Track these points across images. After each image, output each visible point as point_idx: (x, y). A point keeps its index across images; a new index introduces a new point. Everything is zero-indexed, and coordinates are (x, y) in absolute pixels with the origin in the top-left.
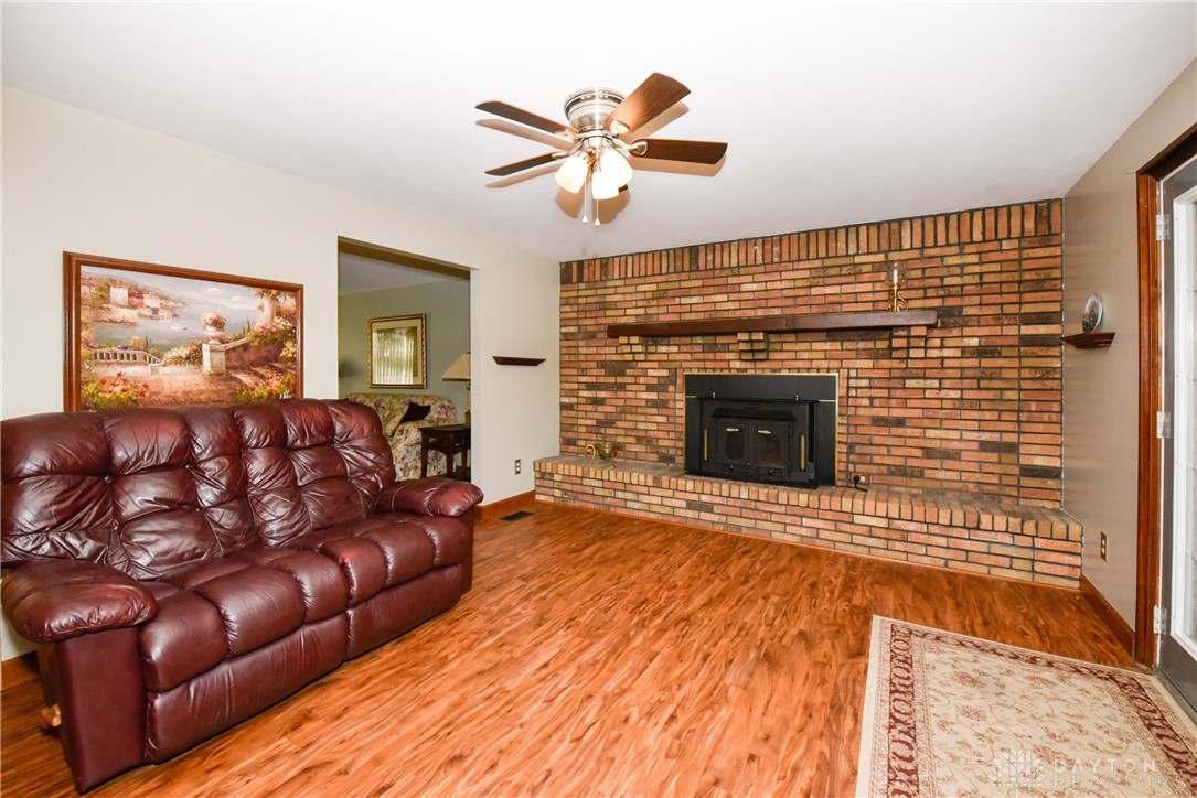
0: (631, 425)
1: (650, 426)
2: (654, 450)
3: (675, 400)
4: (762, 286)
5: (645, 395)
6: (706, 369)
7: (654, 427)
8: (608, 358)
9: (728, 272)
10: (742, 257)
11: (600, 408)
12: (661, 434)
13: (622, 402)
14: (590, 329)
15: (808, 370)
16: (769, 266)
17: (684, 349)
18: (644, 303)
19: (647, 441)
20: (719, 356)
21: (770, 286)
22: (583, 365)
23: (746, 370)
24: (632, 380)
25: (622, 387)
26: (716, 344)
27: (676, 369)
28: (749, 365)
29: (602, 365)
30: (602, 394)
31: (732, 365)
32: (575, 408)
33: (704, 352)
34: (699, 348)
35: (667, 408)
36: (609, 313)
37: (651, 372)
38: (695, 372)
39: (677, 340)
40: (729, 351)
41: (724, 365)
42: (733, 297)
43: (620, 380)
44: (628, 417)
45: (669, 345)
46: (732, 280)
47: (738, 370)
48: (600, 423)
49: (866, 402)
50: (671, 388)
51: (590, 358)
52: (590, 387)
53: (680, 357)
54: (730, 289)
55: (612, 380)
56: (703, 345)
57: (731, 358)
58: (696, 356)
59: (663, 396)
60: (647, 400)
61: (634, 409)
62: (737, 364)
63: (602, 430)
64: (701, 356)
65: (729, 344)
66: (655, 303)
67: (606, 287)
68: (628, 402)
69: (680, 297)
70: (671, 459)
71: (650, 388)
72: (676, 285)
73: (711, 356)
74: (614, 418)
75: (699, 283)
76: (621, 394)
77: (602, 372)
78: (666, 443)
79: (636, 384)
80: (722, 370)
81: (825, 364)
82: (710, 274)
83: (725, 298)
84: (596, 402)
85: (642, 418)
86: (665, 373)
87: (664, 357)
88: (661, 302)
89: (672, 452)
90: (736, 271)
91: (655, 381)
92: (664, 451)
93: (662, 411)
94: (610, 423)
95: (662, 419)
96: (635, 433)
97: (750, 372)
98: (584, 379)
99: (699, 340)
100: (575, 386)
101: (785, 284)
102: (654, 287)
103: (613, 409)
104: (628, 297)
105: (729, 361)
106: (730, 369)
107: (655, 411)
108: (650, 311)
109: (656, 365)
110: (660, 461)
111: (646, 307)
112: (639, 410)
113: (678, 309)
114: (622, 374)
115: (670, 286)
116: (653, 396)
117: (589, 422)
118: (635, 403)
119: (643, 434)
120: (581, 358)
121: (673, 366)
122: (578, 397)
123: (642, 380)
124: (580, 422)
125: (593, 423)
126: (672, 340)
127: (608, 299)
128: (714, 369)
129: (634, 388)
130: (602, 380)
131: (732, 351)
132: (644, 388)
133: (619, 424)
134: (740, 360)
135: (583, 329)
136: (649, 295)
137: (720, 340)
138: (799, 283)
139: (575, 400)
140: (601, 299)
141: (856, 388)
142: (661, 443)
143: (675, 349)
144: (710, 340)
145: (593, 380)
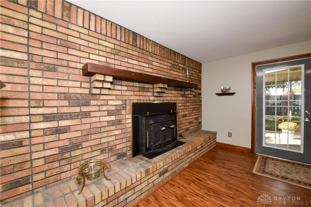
0: (96, 142)
1: (110, 139)
2: (114, 153)
3: (126, 119)
4: (159, 65)
5: (107, 119)
6: (140, 100)
7: (114, 138)
8: (72, 90)
9: (148, 53)
10: (153, 50)
11: (63, 136)
12: (118, 142)
13: (88, 126)
14: (47, 60)
15: (171, 100)
16: (162, 58)
17: (130, 89)
18: (105, 54)
19: (109, 149)
20: (146, 94)
21: (162, 66)
22: (39, 96)
24: (97, 108)
25: (87, 115)
26: (144, 88)
27: (126, 100)
28: (156, 99)
29: (67, 97)
30: (64, 123)
31: (150, 99)
32: (27, 142)
33: (139, 91)
34: (137, 89)
35: (121, 124)
36: (71, 51)
37: (110, 102)
38: (136, 101)
39: (126, 83)
40: (149, 92)
41: (148, 98)
42: (151, 66)
43: (85, 109)
44: (94, 137)
45: (121, 85)
46: (150, 58)
47: (152, 101)
48: (63, 150)
49: (181, 111)
50: (123, 112)
51: (50, 89)
52: (47, 118)
53: (128, 93)
54: (149, 62)
55: (77, 109)
56: (139, 87)
57: (150, 95)
58: (136, 93)
59: (118, 117)
60: (108, 122)
61: (98, 130)
62: (152, 98)
63: (67, 155)
64: (138, 93)
65: (149, 88)
66: (112, 56)
67: (68, 28)
68: (93, 126)
69: (128, 58)
70: (124, 155)
71: (110, 113)
72: (126, 50)
73: (142, 93)
74: (80, 141)
75: (137, 54)
76: (86, 120)
77: (66, 103)
78: (121, 146)
79: (99, 111)
80: (147, 100)
82: (142, 51)
83: (147, 65)
84: (58, 131)
85: (105, 135)
86: (120, 103)
87: (119, 93)
88: (117, 57)
89: (124, 151)
90: (151, 54)
91: (114, 109)
92: (120, 151)
93: (119, 127)
94: (76, 146)
95: (119, 132)
96: (100, 147)
97: (156, 102)
98: (40, 111)
99: (137, 84)
100: (26, 119)
101: (165, 67)
102: (112, 46)
103: (79, 134)
104: (91, 45)
106: (150, 100)
107: (114, 128)
108: (109, 61)
109: (114, 97)
110: (118, 159)
111: (106, 57)
112: (103, 130)
113: (127, 65)
114: (87, 104)
115: (122, 49)
116: (113, 118)
117: (48, 153)
118: (98, 125)
119: (106, 146)
120: (33, 88)
121: (124, 99)
122: (30, 131)
123: (104, 108)
124: (35, 156)
125: (56, 151)
126: (124, 83)
127: (70, 39)
128: (143, 100)
129: (98, 114)
130: (65, 110)
131: (150, 92)
132: (106, 113)
133: (85, 144)
134: (153, 96)
135: (36, 59)
136: (108, 50)
137: (146, 86)
138: (168, 68)
139: (26, 134)
140: (65, 37)
141: (180, 106)
142: (118, 147)
143: (125, 88)
144: (142, 85)
145: (55, 110)
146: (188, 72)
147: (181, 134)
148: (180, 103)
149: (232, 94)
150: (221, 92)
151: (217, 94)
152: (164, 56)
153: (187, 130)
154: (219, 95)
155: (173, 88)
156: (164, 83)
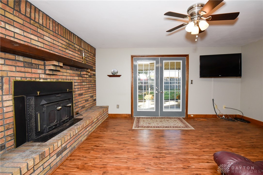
3: (2, 101)
4: (52, 41)
6: (26, 78)
9: (36, 25)
10: (44, 23)
15: (66, 79)
16: (55, 34)
17: (9, 62)
20: (34, 70)
21: (55, 42)
23: (47, 79)
26: (32, 64)
27: (2, 77)
28: (48, 77)
31: (41, 77)
33: (24, 67)
34: (21, 64)
38: (19, 79)
39: (2, 54)
40: (39, 69)
41: (37, 76)
42: (40, 40)
46: (40, 31)
47: (43, 79)
49: (77, 90)
53: (5, 68)
54: (39, 35)
56: (24, 62)
57: (40, 72)
58: (18, 69)
62: (43, 76)
64: (23, 69)
65: (39, 65)
69: (5, 22)
72: (1, 12)
73: (29, 70)
75: (21, 21)
80: (35, 78)
81: (69, 78)
82: (28, 20)
83: (36, 38)
90: (41, 26)
97: (49, 80)
99: (21, 58)
101: (59, 44)
105: (39, 74)
106: (40, 78)
113: (3, 31)
128: (31, 78)
131: (41, 69)
134: (45, 74)
137: (34, 61)
138: (63, 46)
141: (76, 85)
143: (0, 61)
144: (28, 60)
146: (83, 53)
147: (78, 111)
148: (76, 82)
149: (119, 76)
150: (112, 75)
151: (108, 76)
152: (58, 32)
153: (83, 107)
154: (110, 76)
155: (69, 67)
156: (58, 61)
